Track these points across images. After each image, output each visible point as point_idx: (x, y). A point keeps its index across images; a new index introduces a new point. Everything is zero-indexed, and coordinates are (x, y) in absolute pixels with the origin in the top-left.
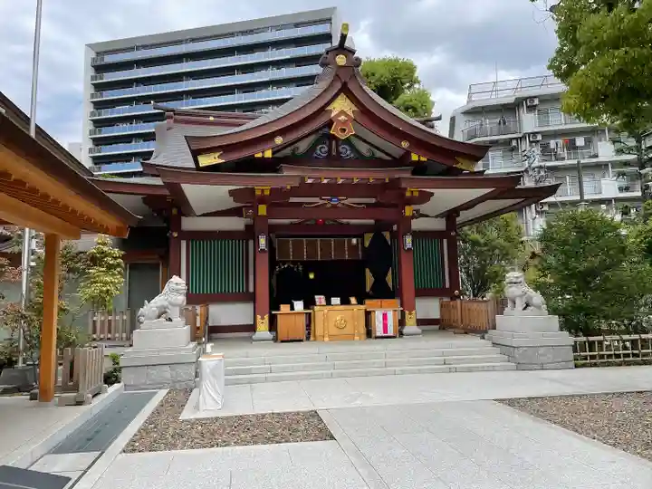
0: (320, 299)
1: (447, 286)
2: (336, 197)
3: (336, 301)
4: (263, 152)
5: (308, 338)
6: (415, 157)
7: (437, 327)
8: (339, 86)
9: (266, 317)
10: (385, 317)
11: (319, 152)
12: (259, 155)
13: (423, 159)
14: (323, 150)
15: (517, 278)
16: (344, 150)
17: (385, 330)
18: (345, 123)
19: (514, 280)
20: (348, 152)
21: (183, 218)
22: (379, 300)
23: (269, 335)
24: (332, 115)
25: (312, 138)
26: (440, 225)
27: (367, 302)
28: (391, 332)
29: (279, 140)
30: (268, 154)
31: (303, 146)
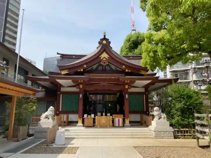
0: (99, 114)
1: (145, 110)
2: (104, 82)
3: (109, 114)
4: (80, 70)
5: (94, 126)
6: (127, 71)
7: (139, 124)
8: (103, 50)
9: (81, 119)
10: (119, 120)
11: (99, 69)
12: (79, 70)
13: (129, 71)
14: (101, 68)
15: (157, 109)
16: (107, 68)
17: (119, 124)
18: (105, 60)
19: (156, 110)
20: (108, 69)
21: (61, 88)
22: (117, 115)
23: (82, 125)
24: (101, 58)
25: (98, 64)
26: (143, 90)
27: (113, 115)
28: (121, 125)
29: (85, 66)
30: (82, 70)
31: (94, 67)
